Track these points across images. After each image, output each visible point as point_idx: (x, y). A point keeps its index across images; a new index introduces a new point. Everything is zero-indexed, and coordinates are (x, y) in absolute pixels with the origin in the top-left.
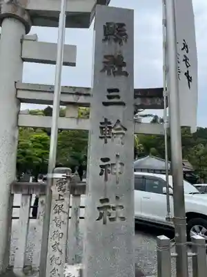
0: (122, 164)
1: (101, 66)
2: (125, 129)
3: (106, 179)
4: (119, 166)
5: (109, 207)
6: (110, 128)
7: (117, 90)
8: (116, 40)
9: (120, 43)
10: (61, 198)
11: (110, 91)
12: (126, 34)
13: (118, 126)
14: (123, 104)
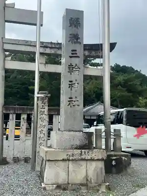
0: (78, 83)
1: (69, 39)
2: (79, 68)
3: (71, 89)
4: (76, 84)
5: (73, 101)
6: (73, 68)
7: (76, 51)
8: (75, 26)
9: (77, 28)
10: (44, 107)
11: (73, 51)
12: (80, 23)
13: (76, 67)
14: (78, 57)
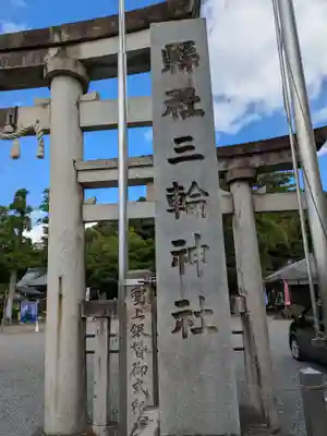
0: (204, 247)
2: (207, 194)
3: (182, 271)
4: (200, 250)
5: (190, 312)
6: (183, 195)
7: (189, 138)
8: (181, 67)
9: (189, 69)
10: (140, 314)
11: (178, 141)
12: (195, 56)
13: (195, 191)
14: (199, 157)
